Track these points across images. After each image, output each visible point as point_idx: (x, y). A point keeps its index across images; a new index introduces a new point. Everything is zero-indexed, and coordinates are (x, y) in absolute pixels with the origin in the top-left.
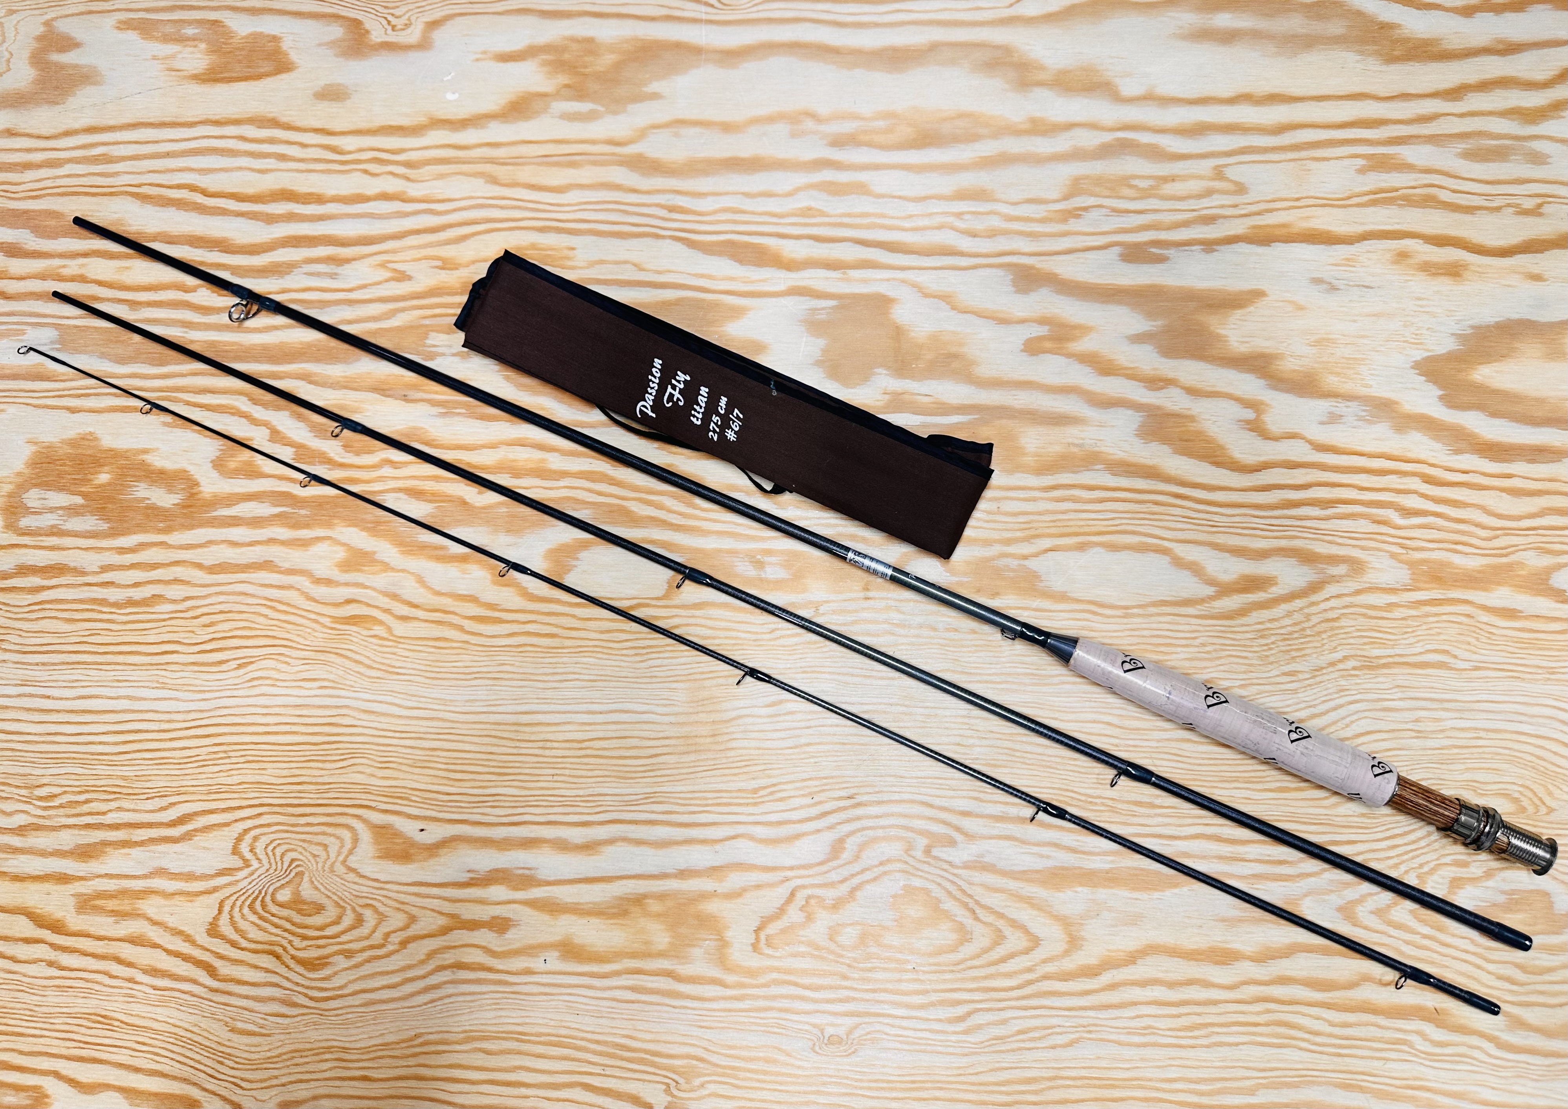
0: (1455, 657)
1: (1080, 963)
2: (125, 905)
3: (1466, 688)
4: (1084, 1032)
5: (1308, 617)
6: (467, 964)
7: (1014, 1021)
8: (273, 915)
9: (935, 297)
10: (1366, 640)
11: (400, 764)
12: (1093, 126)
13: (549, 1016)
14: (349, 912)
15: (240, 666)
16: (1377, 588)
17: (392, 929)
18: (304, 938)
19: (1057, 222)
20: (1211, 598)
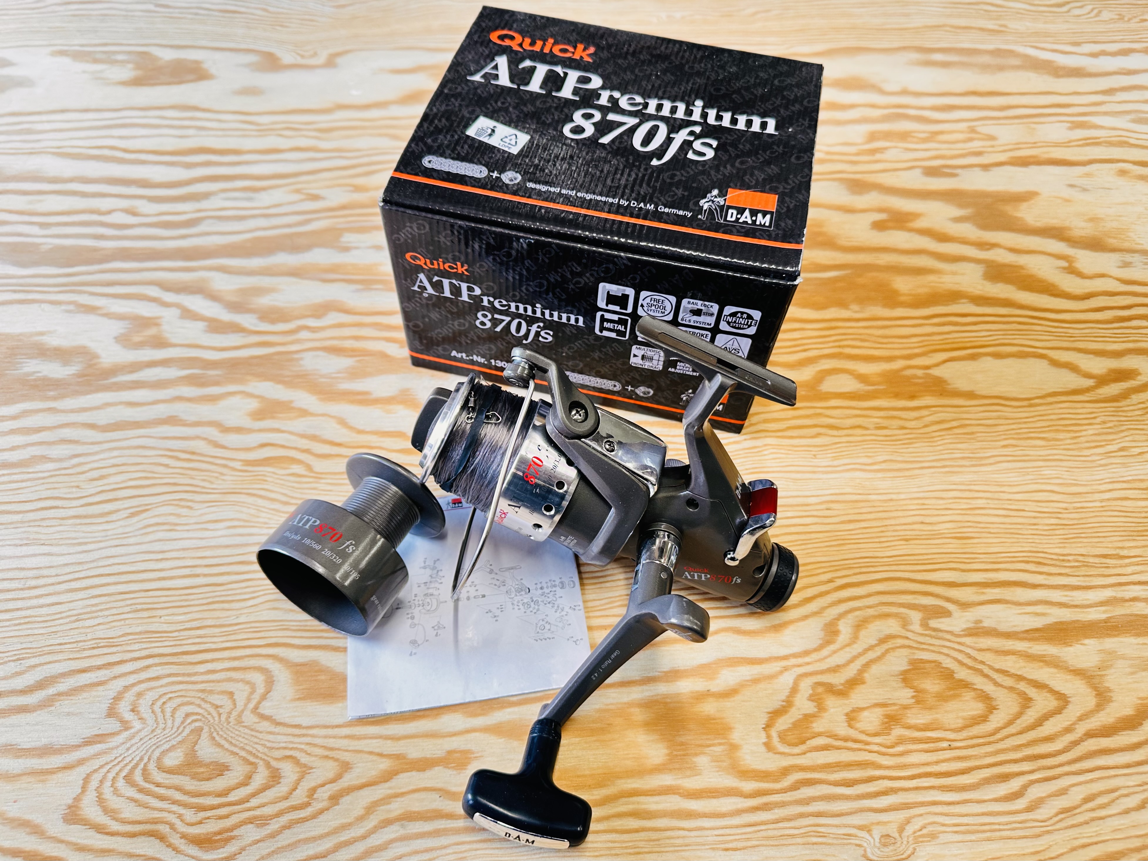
6: (418, 813)
7: (1075, 788)
8: (158, 785)
12: (873, 106)
14: (261, 768)
17: (320, 782)
18: (200, 808)
19: (867, 155)
20: (1094, 388)
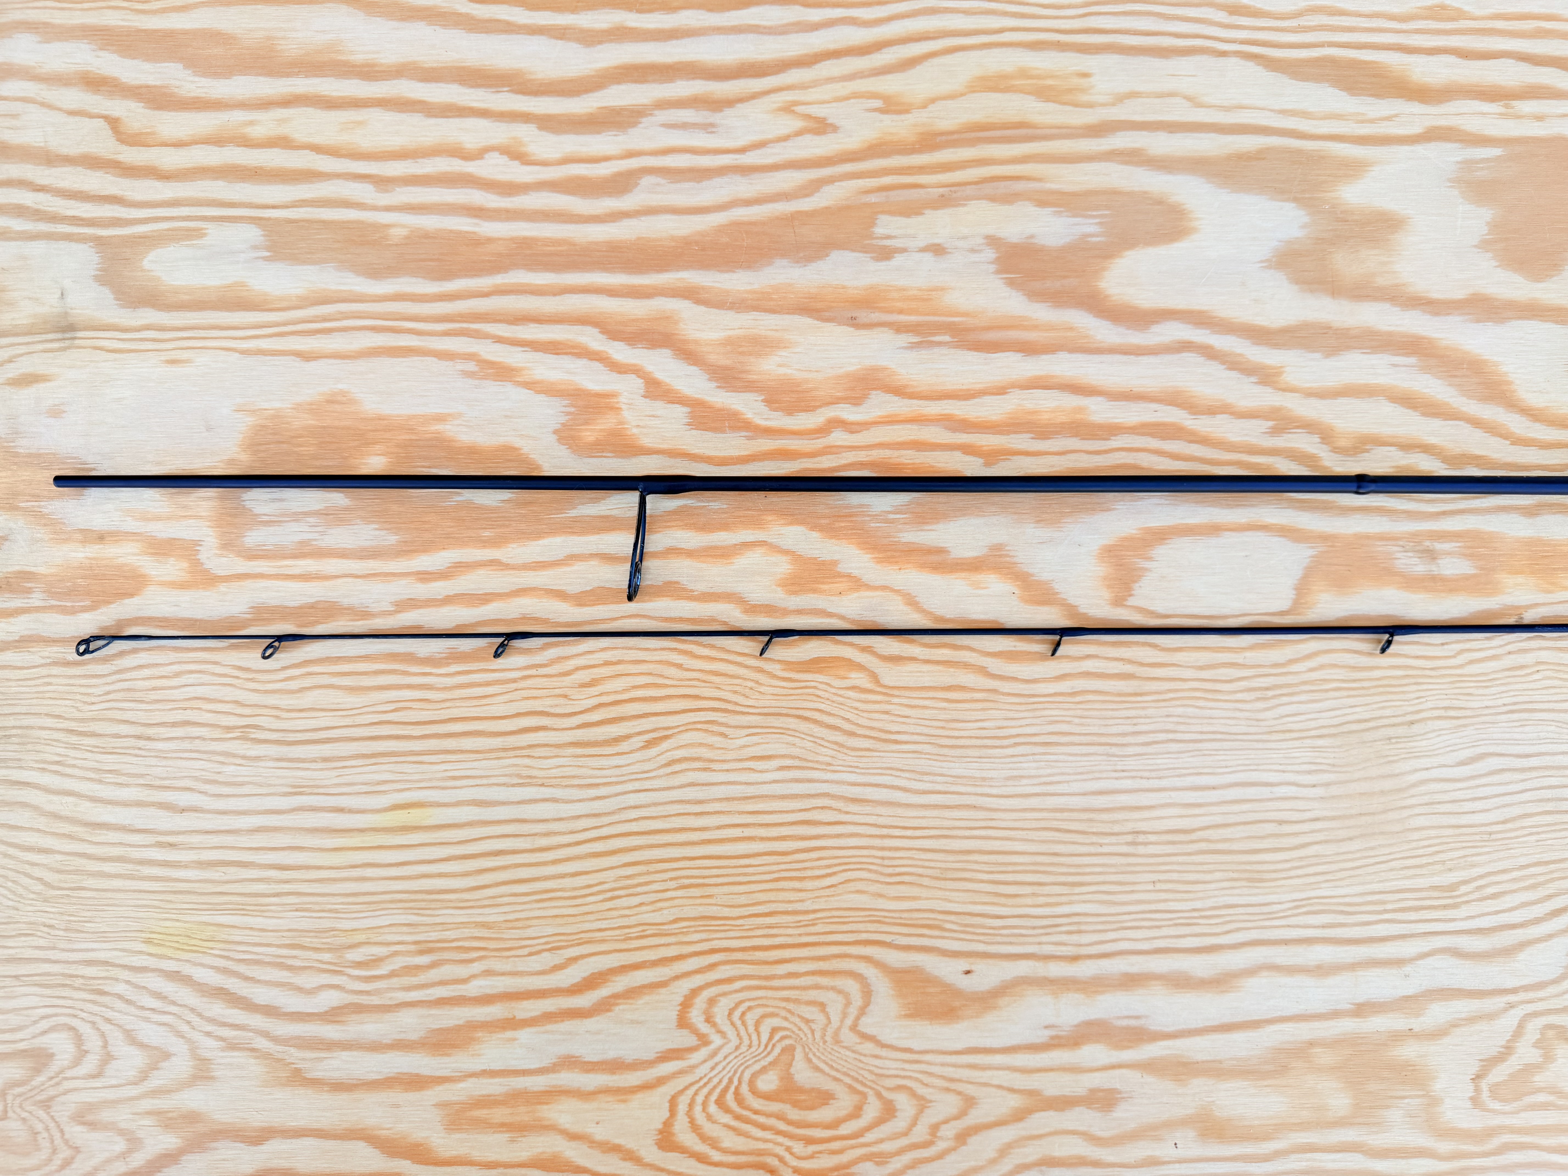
2: (522, 1114)
6: (1060, 1158)
8: (756, 1112)
11: (920, 875)
14: (872, 1098)
15: (649, 744)
17: (942, 1117)
18: (809, 1141)
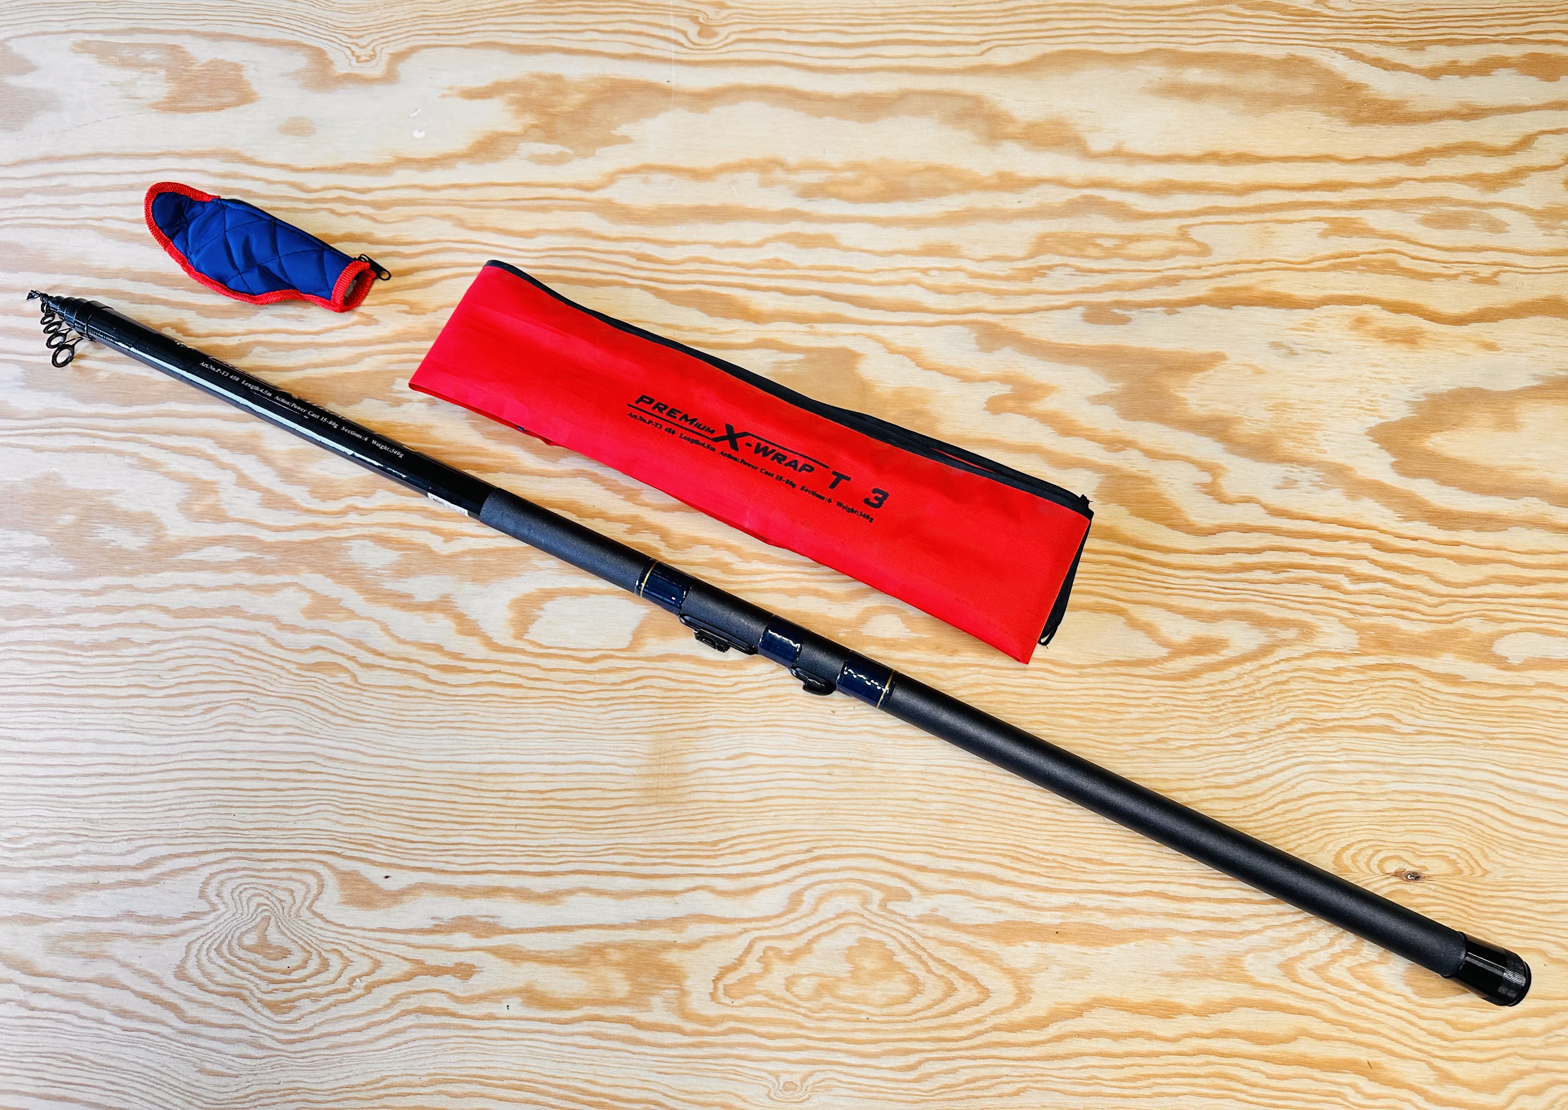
0: (1399, 721)
1: (1028, 1015)
2: (94, 947)
3: (1408, 752)
4: (1030, 1081)
5: (1258, 680)
6: (430, 1008)
7: (963, 1070)
8: (240, 959)
9: (900, 353)
10: (1314, 703)
11: (366, 811)
12: (1061, 183)
13: (511, 1060)
14: (315, 956)
15: (206, 712)
16: (1325, 652)
17: (358, 974)
18: (271, 982)
19: (1023, 280)
20: (1165, 659)
